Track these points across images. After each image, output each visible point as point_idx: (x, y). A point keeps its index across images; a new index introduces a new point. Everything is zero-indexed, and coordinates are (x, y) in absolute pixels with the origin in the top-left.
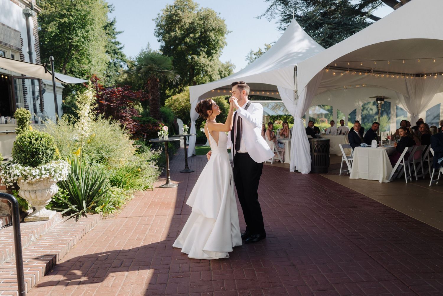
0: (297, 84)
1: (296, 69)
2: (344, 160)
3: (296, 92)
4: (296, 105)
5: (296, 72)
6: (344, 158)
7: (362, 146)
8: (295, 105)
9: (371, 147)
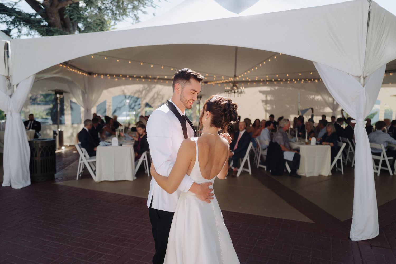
0: (9, 68)
1: (7, 46)
2: (82, 162)
3: (8, 78)
4: (11, 96)
5: (6, 50)
6: (82, 160)
7: (103, 146)
8: (8, 97)
9: (111, 145)
